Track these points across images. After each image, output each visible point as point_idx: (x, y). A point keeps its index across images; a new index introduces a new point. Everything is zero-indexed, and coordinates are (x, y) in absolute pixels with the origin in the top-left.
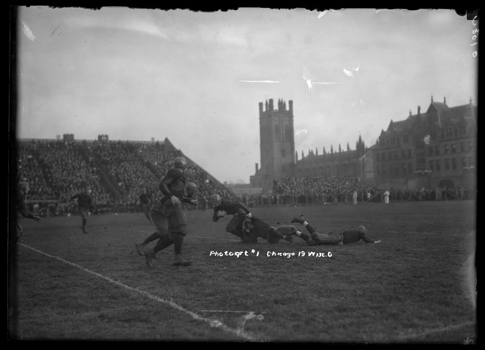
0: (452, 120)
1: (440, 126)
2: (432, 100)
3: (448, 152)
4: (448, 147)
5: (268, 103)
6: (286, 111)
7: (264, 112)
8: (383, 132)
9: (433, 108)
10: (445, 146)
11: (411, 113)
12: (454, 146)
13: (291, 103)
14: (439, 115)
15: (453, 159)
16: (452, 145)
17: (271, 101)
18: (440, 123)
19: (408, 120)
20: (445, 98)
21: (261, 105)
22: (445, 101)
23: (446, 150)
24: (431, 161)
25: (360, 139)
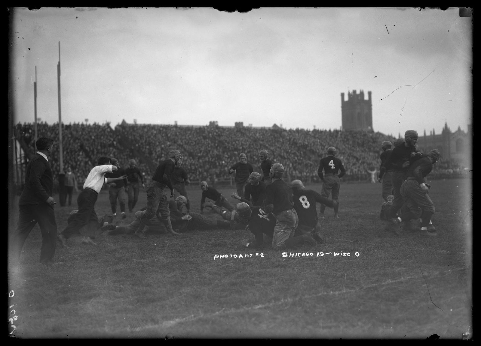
6: (366, 101)
7: (347, 102)
13: (370, 93)
21: (343, 95)
25: (446, 125)
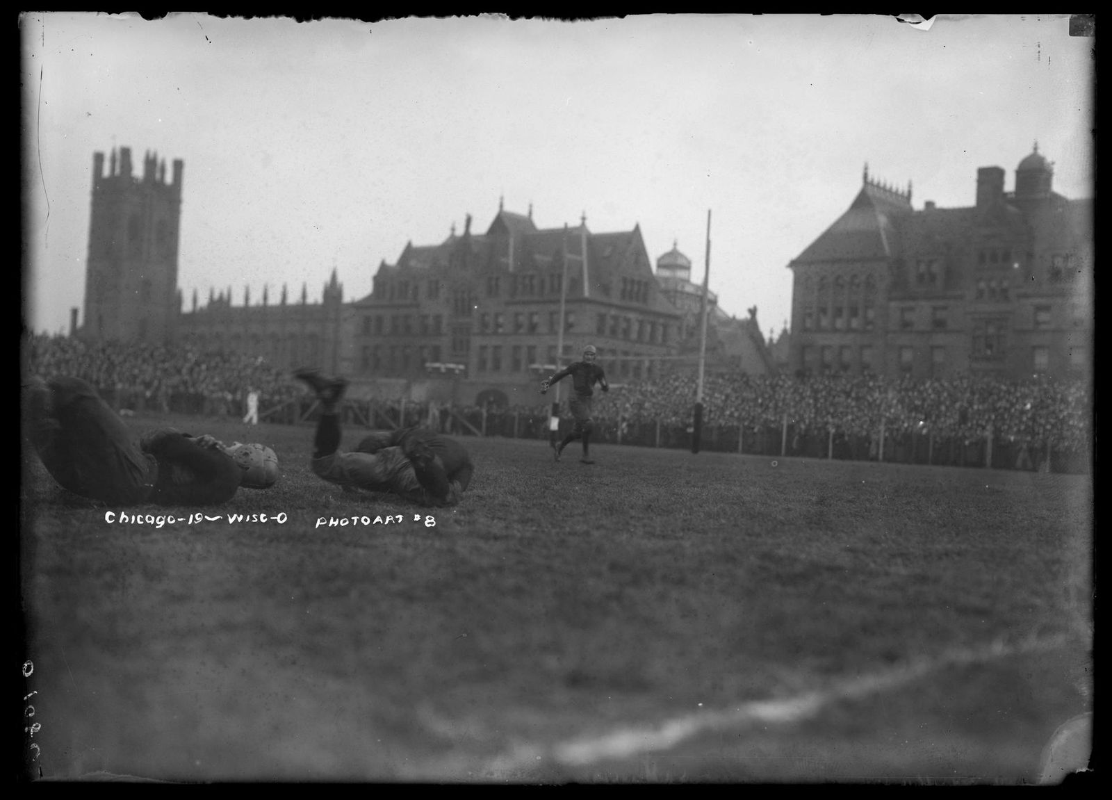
0: (538, 257)
1: (511, 269)
2: (501, 206)
3: (521, 331)
4: (521, 318)
5: (118, 156)
6: (166, 185)
7: (106, 179)
8: (384, 267)
9: (501, 223)
10: (517, 315)
11: (453, 229)
12: (536, 319)
13: (178, 165)
14: (512, 242)
15: (531, 348)
16: (532, 314)
17: (126, 153)
18: (510, 262)
19: (444, 246)
20: (531, 206)
21: (99, 158)
22: (530, 213)
23: (518, 326)
24: (483, 348)
25: (334, 277)
